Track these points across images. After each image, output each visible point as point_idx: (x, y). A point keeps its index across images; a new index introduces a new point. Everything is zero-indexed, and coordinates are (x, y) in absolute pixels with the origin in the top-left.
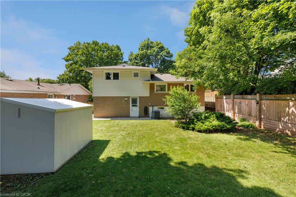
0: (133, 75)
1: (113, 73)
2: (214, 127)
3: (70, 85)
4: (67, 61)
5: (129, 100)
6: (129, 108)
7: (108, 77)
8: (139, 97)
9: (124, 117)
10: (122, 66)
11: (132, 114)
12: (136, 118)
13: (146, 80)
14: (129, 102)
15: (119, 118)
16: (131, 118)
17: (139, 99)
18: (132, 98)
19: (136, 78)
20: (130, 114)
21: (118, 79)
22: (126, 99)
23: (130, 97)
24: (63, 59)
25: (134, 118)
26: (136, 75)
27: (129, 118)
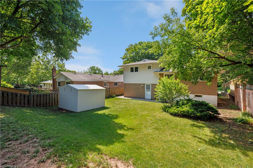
0: (147, 67)
1: (135, 67)
2: (182, 113)
3: (118, 76)
4: (123, 59)
5: (144, 86)
6: (145, 92)
7: (132, 70)
8: (152, 84)
9: (141, 98)
10: (143, 62)
11: (146, 97)
12: (149, 100)
13: (156, 71)
14: (145, 88)
15: (138, 99)
16: (145, 99)
17: (151, 86)
18: (146, 85)
19: (149, 70)
20: (145, 96)
21: (138, 71)
22: (142, 85)
23: (145, 84)
24: (121, 58)
25: (148, 100)
26: (149, 67)
27: (144, 100)
